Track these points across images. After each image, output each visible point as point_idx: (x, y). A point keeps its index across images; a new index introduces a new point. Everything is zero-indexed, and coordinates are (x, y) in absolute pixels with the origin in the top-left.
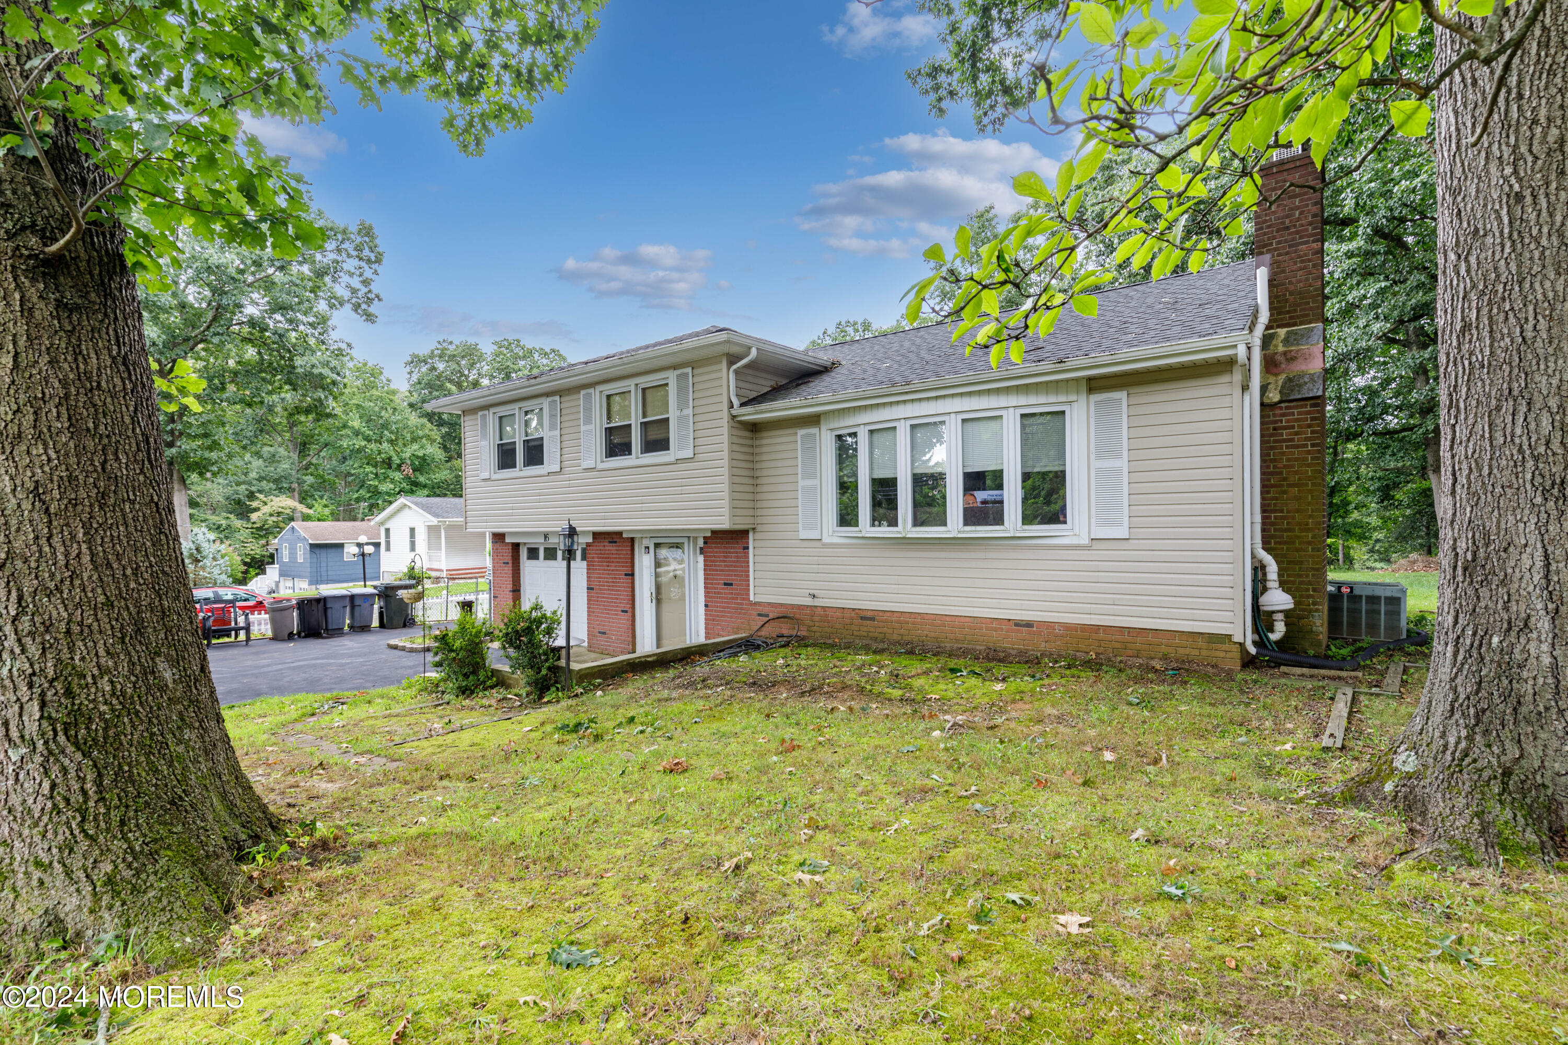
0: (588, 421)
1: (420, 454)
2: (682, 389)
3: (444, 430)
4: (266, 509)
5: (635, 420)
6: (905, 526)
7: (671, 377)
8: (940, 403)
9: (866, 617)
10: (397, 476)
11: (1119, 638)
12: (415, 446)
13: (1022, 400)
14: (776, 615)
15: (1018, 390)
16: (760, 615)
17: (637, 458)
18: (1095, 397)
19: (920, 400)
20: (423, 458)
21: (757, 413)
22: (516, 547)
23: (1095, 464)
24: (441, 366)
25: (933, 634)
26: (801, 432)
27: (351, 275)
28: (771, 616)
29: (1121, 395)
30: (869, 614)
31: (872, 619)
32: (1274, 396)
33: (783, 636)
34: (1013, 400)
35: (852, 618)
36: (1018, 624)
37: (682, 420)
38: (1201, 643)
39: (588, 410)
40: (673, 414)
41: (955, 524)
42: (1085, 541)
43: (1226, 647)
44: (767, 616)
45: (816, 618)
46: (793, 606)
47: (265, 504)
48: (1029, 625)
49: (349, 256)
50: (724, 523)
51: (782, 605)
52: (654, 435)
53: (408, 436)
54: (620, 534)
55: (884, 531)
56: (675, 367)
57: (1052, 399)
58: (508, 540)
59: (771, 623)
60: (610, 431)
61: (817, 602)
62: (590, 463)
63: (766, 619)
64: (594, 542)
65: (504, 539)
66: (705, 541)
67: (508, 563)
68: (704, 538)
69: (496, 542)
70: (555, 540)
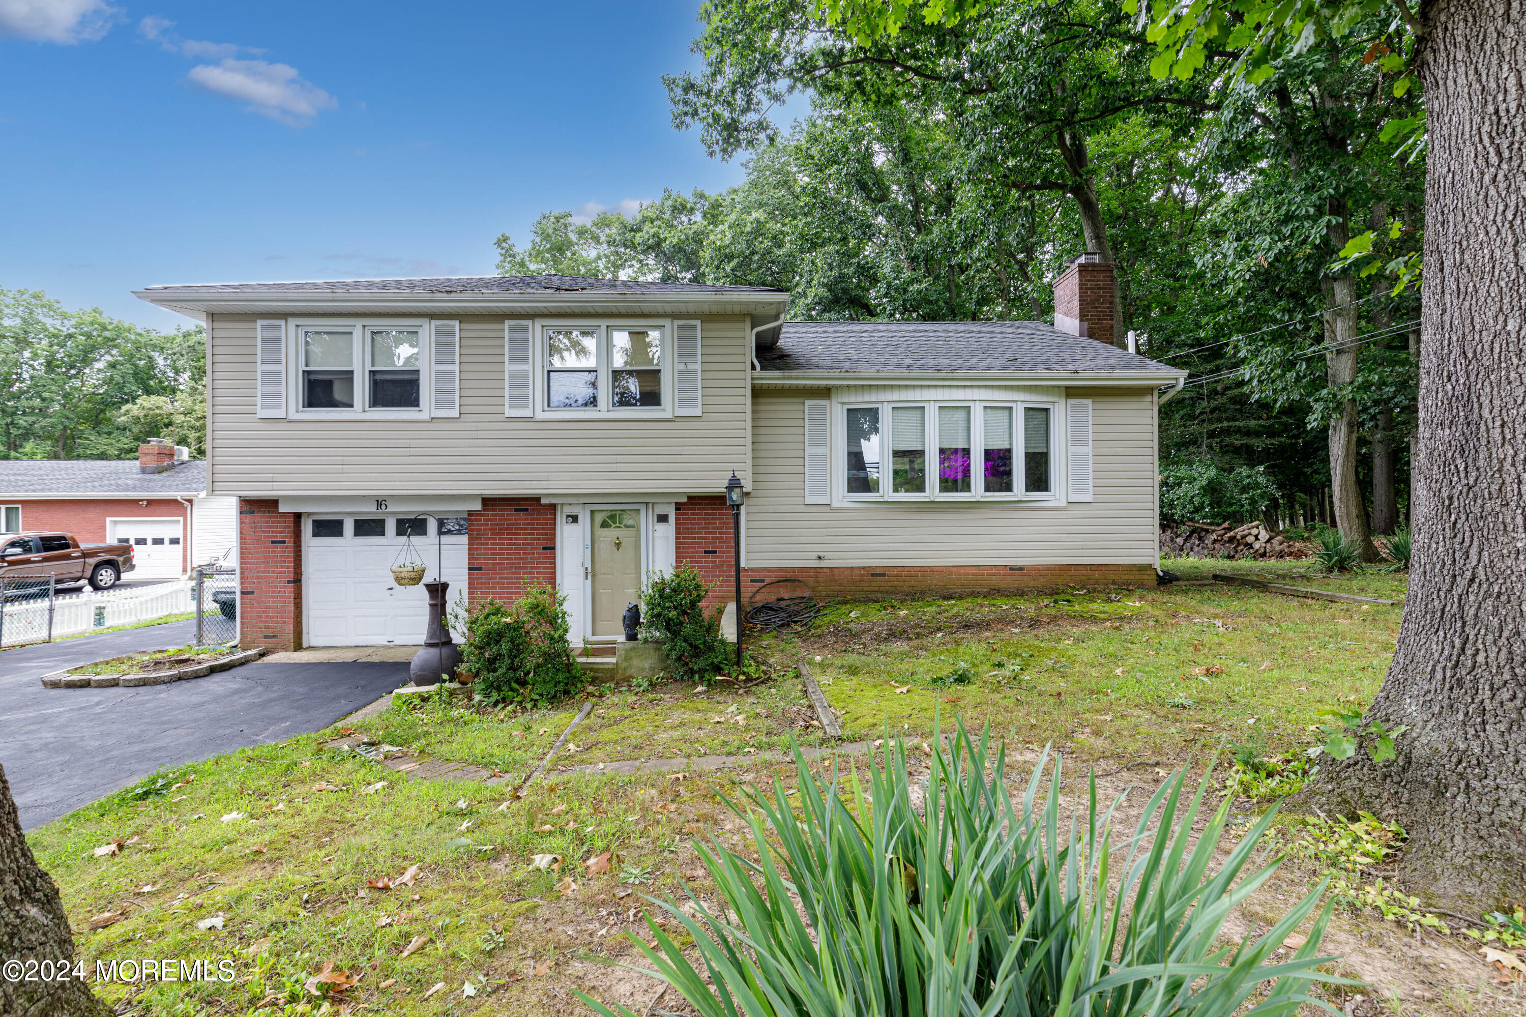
0: (520, 359)
2: (684, 342)
5: (606, 367)
6: (932, 491)
7: (669, 326)
8: (968, 391)
9: (876, 573)
11: (1084, 572)
13: (1024, 396)
14: (773, 579)
15: (1026, 388)
16: (752, 581)
17: (608, 410)
18: (1072, 401)
19: (950, 386)
21: (784, 378)
22: (298, 517)
23: (1071, 449)
25: (941, 583)
26: (808, 403)
28: (768, 580)
29: (1088, 402)
30: (878, 571)
31: (883, 575)
33: (783, 599)
34: (1021, 396)
35: (862, 576)
36: (1012, 568)
37: (684, 374)
38: (1134, 571)
39: (520, 346)
40: (669, 366)
42: (1063, 503)
43: (1149, 572)
44: (763, 581)
45: (821, 579)
46: (793, 569)
48: (1021, 568)
51: (779, 569)
54: (536, 500)
55: (909, 496)
56: (675, 316)
57: (1045, 399)
58: (282, 509)
59: (767, 588)
61: (823, 564)
62: (521, 412)
63: (762, 584)
64: (484, 510)
65: (277, 507)
66: (679, 507)
67: (284, 542)
68: (676, 504)
69: (253, 513)
70: (383, 507)
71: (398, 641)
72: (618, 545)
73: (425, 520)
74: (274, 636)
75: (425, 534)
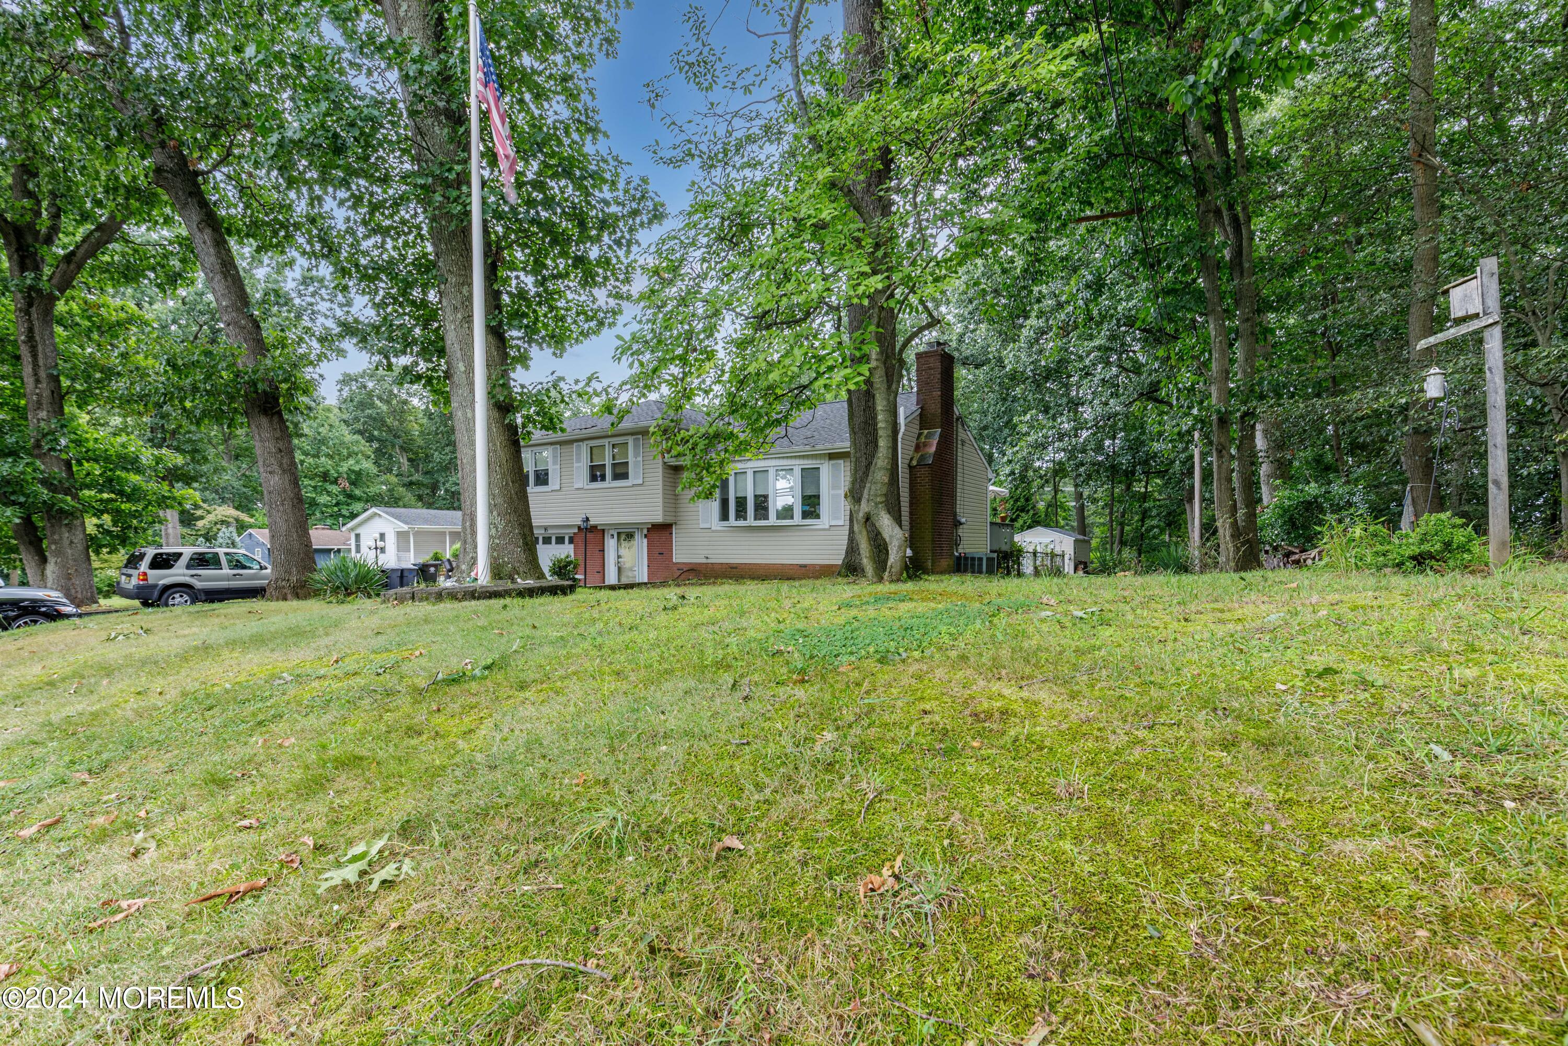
0: (579, 461)
1: (357, 468)
2: (636, 446)
3: (375, 445)
4: (211, 517)
5: (608, 462)
6: (751, 521)
7: (630, 440)
9: (733, 567)
10: (334, 489)
12: (351, 462)
13: (801, 462)
14: (687, 569)
15: (803, 457)
16: (678, 568)
17: (609, 483)
18: (832, 463)
20: (359, 474)
23: (832, 492)
24: (370, 385)
27: (326, 317)
28: (684, 568)
29: (842, 462)
31: (736, 568)
32: (914, 463)
33: (690, 580)
34: (797, 462)
35: (726, 568)
36: (801, 566)
37: (636, 463)
39: (579, 454)
40: (631, 459)
41: (772, 520)
42: (828, 527)
44: (682, 569)
45: (708, 569)
46: (696, 564)
47: (209, 512)
48: (805, 566)
49: (323, 299)
50: (659, 518)
51: (690, 563)
52: (618, 471)
53: (345, 452)
54: (596, 526)
55: (741, 523)
56: (632, 434)
57: (814, 462)
59: (685, 573)
60: (592, 468)
61: (708, 561)
62: (580, 485)
63: (682, 572)
64: (578, 532)
68: (648, 529)
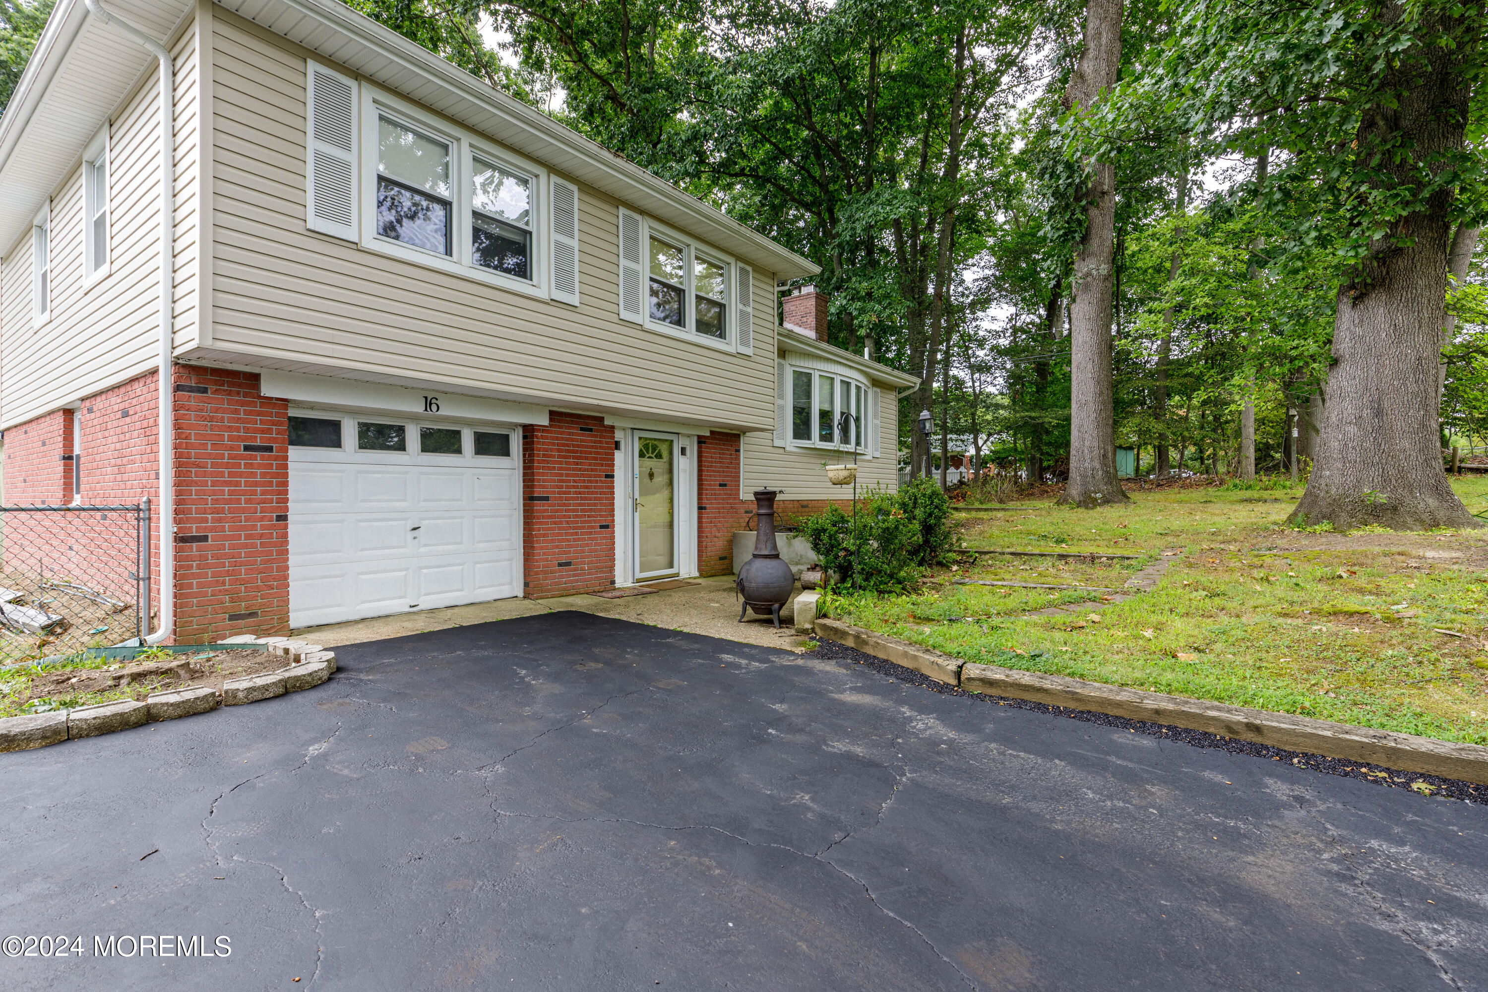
2: (743, 284)
5: (690, 289)
7: (733, 267)
9: (804, 506)
30: (805, 503)
31: (807, 507)
35: (798, 508)
40: (734, 303)
42: (871, 458)
54: (600, 419)
56: (738, 258)
62: (633, 316)
64: (551, 426)
65: (257, 387)
66: (701, 440)
67: (270, 449)
68: (699, 437)
69: (205, 391)
70: (434, 407)
71: (426, 603)
72: (651, 475)
73: (458, 433)
74: (252, 615)
75: (459, 451)
